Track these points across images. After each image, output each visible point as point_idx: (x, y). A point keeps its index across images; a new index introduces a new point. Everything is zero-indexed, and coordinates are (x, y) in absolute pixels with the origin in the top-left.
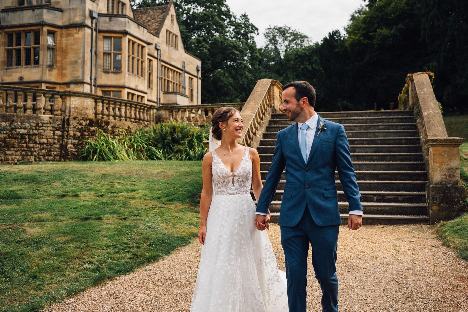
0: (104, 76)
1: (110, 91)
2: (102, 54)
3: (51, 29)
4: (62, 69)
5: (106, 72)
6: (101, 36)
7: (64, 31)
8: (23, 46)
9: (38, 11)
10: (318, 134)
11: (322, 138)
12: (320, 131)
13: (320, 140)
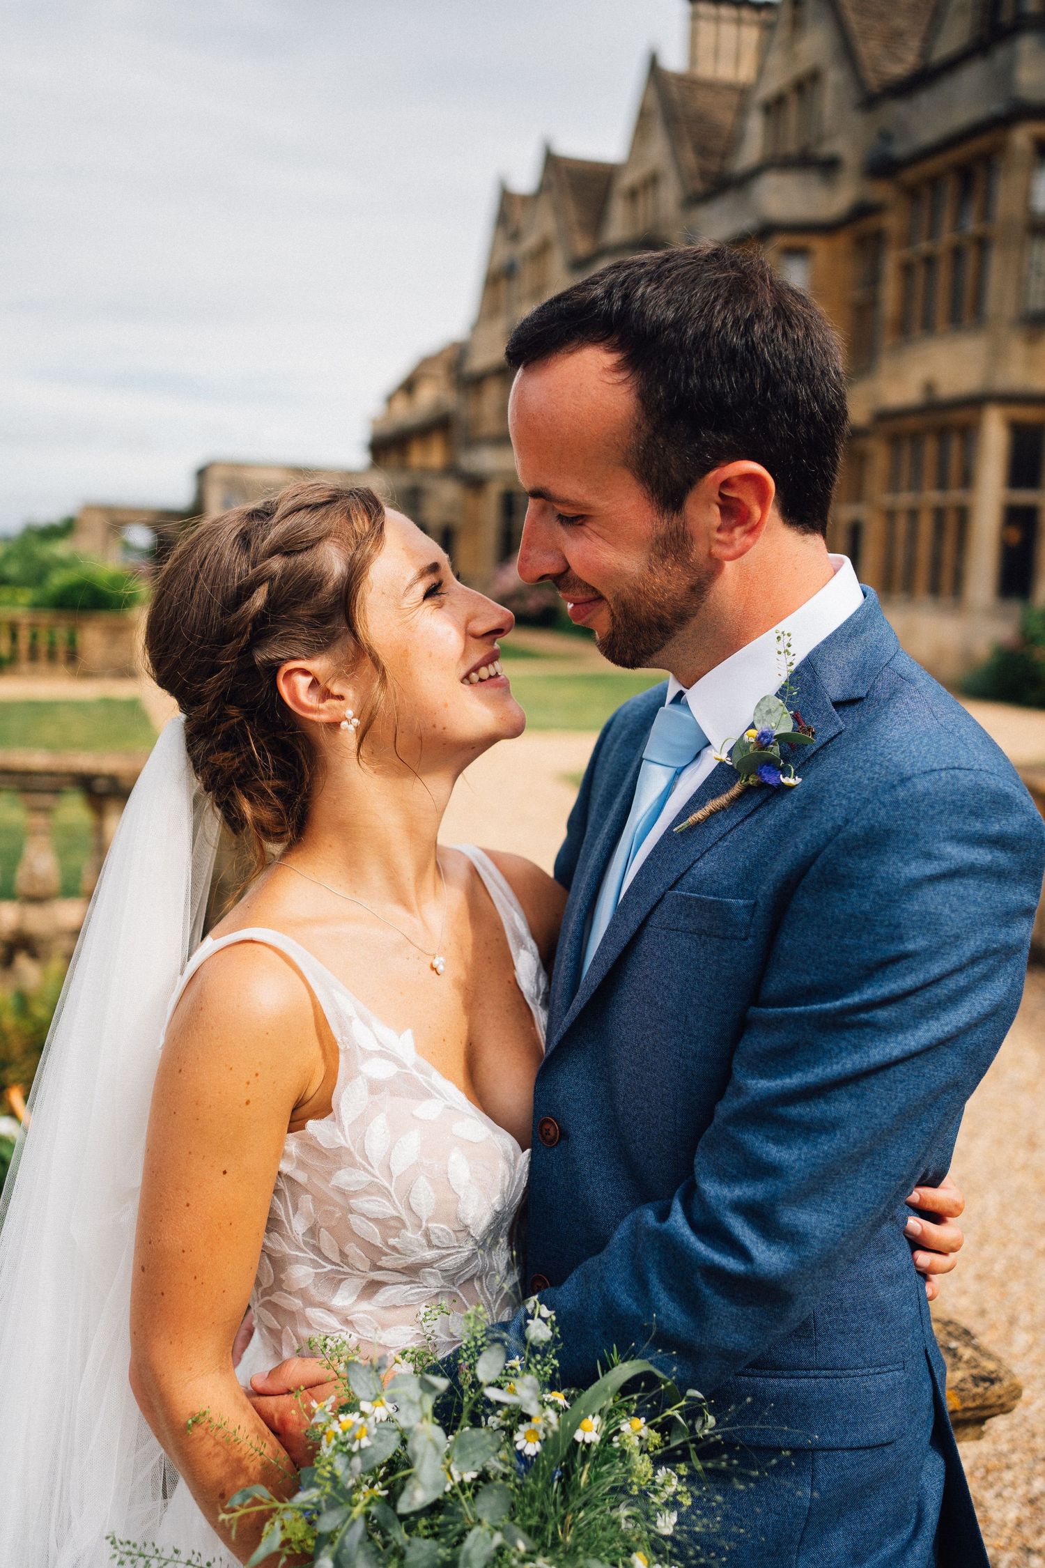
8: (947, 237)
9: (1001, 55)
10: (691, 820)
11: (700, 864)
12: (736, 790)
13: (677, 882)
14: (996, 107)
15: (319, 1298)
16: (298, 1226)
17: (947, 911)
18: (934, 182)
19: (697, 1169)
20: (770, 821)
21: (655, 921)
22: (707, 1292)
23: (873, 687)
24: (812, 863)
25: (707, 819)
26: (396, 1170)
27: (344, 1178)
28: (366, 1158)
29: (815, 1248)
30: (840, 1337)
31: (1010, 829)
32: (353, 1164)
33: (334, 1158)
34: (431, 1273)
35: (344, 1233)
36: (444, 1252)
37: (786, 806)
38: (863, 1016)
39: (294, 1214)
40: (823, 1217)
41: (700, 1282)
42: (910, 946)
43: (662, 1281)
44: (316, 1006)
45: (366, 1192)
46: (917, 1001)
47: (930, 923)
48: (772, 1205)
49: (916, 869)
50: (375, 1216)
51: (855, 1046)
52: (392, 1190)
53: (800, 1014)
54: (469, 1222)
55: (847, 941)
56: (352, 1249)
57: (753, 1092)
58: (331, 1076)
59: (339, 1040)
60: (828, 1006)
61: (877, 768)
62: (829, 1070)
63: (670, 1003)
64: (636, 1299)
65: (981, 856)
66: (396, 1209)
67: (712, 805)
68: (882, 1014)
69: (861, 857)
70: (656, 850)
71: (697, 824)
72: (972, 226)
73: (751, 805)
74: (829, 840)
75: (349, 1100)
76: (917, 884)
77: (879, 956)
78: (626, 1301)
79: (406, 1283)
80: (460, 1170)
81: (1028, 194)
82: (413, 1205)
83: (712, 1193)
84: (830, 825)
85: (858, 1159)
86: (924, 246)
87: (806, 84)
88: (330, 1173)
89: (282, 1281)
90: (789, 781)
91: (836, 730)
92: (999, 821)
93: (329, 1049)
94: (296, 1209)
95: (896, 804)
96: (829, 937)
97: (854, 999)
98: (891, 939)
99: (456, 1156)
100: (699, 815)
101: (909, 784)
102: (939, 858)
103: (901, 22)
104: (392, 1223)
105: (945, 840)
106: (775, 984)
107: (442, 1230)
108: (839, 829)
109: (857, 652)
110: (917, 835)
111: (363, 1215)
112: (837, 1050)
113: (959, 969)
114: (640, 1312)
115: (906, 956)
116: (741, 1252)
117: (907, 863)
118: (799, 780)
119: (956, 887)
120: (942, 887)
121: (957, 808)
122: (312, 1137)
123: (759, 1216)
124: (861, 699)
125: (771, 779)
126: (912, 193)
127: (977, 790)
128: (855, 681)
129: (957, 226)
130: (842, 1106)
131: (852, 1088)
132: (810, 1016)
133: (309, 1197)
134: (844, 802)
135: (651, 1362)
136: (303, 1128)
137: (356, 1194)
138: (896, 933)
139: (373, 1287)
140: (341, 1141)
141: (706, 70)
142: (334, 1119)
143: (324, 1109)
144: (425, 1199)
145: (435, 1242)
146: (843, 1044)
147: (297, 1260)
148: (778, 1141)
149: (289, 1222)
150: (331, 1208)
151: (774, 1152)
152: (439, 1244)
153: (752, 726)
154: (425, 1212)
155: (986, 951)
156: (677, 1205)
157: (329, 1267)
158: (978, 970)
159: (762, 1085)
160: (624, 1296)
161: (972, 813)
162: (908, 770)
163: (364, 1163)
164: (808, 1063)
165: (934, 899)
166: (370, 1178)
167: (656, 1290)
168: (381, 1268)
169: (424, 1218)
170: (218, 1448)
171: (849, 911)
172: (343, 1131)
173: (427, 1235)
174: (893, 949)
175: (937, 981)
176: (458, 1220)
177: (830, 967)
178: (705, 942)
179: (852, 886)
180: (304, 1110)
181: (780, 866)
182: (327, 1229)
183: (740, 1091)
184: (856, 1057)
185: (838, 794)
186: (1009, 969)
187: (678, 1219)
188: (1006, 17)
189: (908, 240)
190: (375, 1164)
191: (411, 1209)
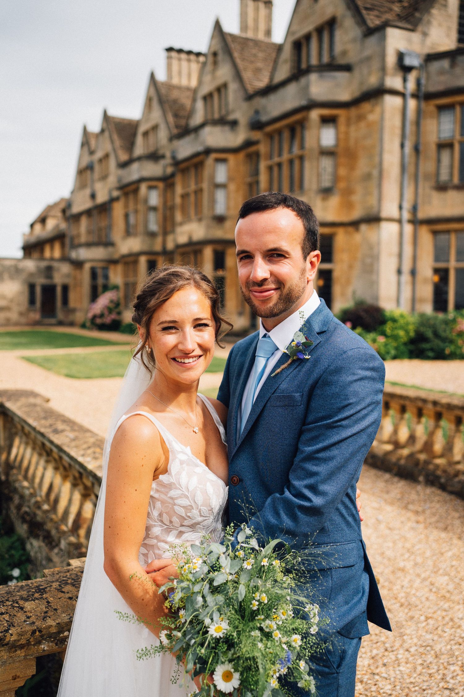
0: (436, 197)
1: (448, 232)
2: (433, 147)
3: (326, 112)
4: (348, 192)
5: (442, 188)
6: (430, 107)
7: (353, 112)
8: (286, 156)
9: (303, 81)
10: (276, 372)
11: (281, 385)
12: (290, 361)
13: (274, 392)
14: (304, 102)
15: (163, 538)
16: (155, 514)
17: (360, 390)
18: (279, 132)
19: (291, 479)
20: (304, 370)
21: (268, 405)
22: (299, 514)
23: (328, 328)
24: (319, 380)
25: (281, 371)
26: (191, 489)
27: (173, 493)
28: (180, 486)
29: (329, 498)
30: (336, 532)
31: (375, 365)
32: (176, 488)
33: (169, 486)
34: (199, 527)
35: (171, 513)
36: (205, 518)
37: (308, 365)
38: (339, 424)
39: (154, 509)
40: (332, 487)
41: (297, 510)
42: (351, 401)
43: (284, 512)
44: (161, 436)
45: (180, 497)
46: (353, 418)
47: (356, 394)
48: (317, 484)
49: (351, 378)
50: (183, 505)
51: (337, 433)
52: (189, 496)
53: (320, 425)
54: (213, 507)
55: (332, 401)
56: (175, 519)
57: (307, 451)
58: (167, 459)
59: (169, 447)
60: (328, 421)
61: (336, 350)
62: (330, 441)
63: (277, 429)
64: (276, 520)
65: (368, 373)
66: (190, 502)
67: (283, 367)
68: (344, 423)
69: (334, 376)
70: (265, 383)
71: (278, 373)
72: (296, 150)
73: (295, 366)
74: (324, 372)
75: (174, 467)
76: (351, 382)
77: (342, 405)
78: (273, 520)
79: (191, 531)
80: (210, 489)
81: (319, 139)
82: (196, 501)
83: (297, 484)
84: (324, 367)
85: (340, 468)
86: (276, 159)
87: (221, 89)
88: (168, 492)
89: (149, 534)
90: (307, 357)
91: (319, 341)
92: (372, 363)
93: (166, 451)
94: (154, 507)
95: (343, 359)
96: (327, 401)
97: (336, 418)
98: (345, 400)
99: (208, 484)
100: (279, 370)
101: (346, 353)
102: (357, 374)
103: (260, 65)
104: (189, 507)
105: (358, 369)
106: (311, 418)
107: (205, 509)
108: (327, 369)
109: (322, 318)
110: (350, 368)
111: (179, 505)
112: (332, 435)
113: (364, 408)
114: (278, 523)
115: (350, 404)
116: (309, 500)
117: (348, 377)
118: (310, 357)
119: (362, 383)
120: (358, 383)
121: (360, 360)
122: (161, 481)
123: (313, 488)
124: (325, 331)
125: (301, 357)
126: (270, 136)
127: (366, 354)
128: (323, 326)
129: (290, 151)
130: (335, 452)
131: (337, 446)
132: (323, 425)
133: (160, 502)
134: (327, 360)
135: (282, 539)
136: (158, 478)
137: (177, 498)
138: (347, 398)
139: (181, 533)
140: (172, 480)
141: (175, 81)
142: (169, 474)
143: (165, 471)
144: (200, 499)
145: (202, 514)
146: (333, 433)
147: (155, 526)
148: (316, 465)
149: (152, 512)
150: (168, 505)
151: (314, 469)
152: (203, 515)
153: (293, 341)
154: (200, 503)
155: (372, 402)
156: (286, 490)
157: (166, 527)
158: (370, 408)
159: (309, 449)
160: (272, 519)
161: (365, 361)
162: (345, 349)
163: (180, 487)
164: (323, 440)
165: (357, 387)
166: (182, 492)
167: (282, 516)
168: (183, 526)
169: (199, 505)
170: (140, 586)
171: (332, 392)
172: (172, 477)
173: (200, 512)
174: (346, 403)
175: (359, 411)
176: (210, 506)
177: (328, 410)
178: (287, 409)
179: (332, 385)
180: (158, 472)
181: (310, 382)
182: (166, 513)
183: (302, 452)
184: (338, 436)
185: (325, 358)
186: (378, 409)
187: (287, 494)
188: (304, 66)
189: (270, 156)
190: (184, 488)
191: (195, 502)
